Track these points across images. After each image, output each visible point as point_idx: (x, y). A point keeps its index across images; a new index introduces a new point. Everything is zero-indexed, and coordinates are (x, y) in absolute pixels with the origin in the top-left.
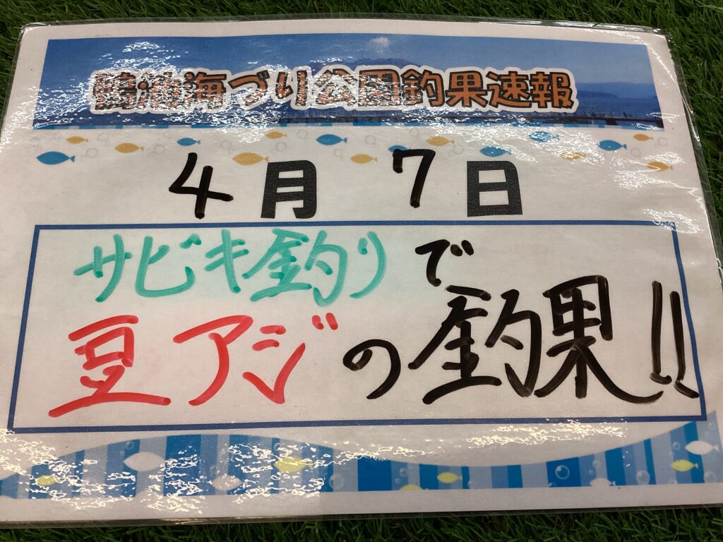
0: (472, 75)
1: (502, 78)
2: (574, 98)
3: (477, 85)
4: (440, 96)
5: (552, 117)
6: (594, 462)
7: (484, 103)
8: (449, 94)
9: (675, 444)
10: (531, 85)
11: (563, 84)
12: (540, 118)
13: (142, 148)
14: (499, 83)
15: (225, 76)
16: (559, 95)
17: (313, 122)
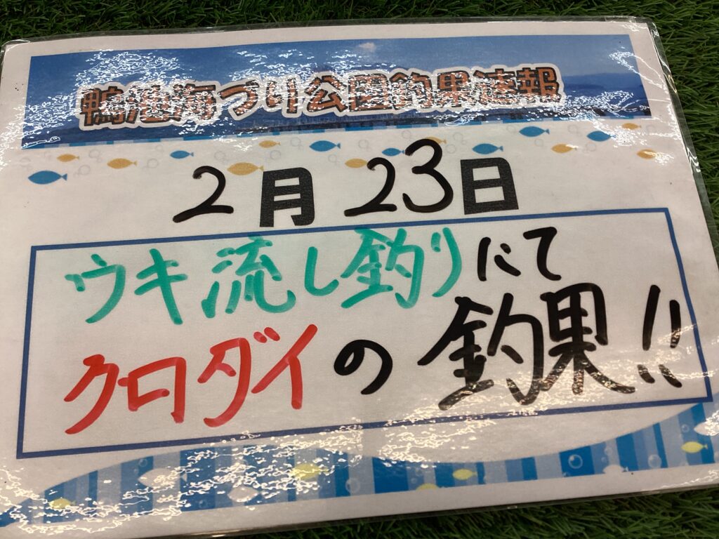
1: (489, 75)
2: (561, 90)
6: (606, 450)
9: (683, 427)
10: (518, 82)
11: (550, 79)
13: (135, 163)
14: (486, 80)
15: (214, 87)
16: (546, 89)
17: (306, 129)
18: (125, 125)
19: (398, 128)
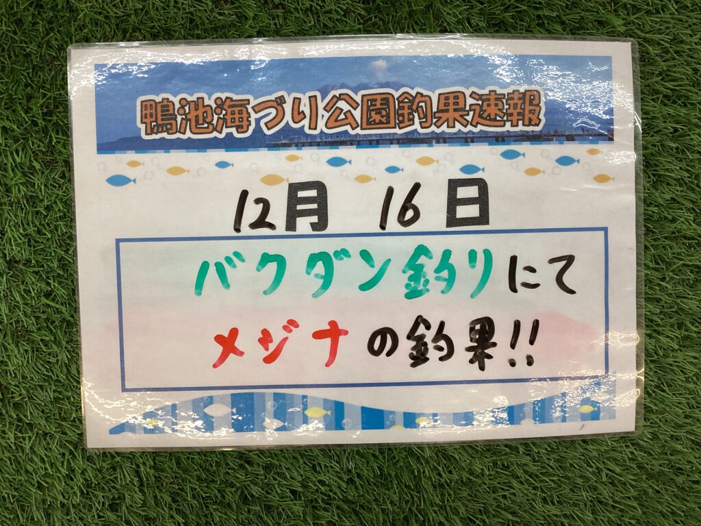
0: (457, 95)
1: (484, 97)
2: (542, 116)
3: (461, 105)
4: (429, 118)
5: (522, 136)
6: (525, 408)
7: (465, 123)
8: (437, 115)
10: (507, 105)
11: (534, 102)
12: (511, 136)
13: (188, 171)
14: (480, 102)
15: (249, 100)
16: (530, 113)
17: (324, 145)
18: (178, 135)
19: (400, 147)
